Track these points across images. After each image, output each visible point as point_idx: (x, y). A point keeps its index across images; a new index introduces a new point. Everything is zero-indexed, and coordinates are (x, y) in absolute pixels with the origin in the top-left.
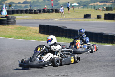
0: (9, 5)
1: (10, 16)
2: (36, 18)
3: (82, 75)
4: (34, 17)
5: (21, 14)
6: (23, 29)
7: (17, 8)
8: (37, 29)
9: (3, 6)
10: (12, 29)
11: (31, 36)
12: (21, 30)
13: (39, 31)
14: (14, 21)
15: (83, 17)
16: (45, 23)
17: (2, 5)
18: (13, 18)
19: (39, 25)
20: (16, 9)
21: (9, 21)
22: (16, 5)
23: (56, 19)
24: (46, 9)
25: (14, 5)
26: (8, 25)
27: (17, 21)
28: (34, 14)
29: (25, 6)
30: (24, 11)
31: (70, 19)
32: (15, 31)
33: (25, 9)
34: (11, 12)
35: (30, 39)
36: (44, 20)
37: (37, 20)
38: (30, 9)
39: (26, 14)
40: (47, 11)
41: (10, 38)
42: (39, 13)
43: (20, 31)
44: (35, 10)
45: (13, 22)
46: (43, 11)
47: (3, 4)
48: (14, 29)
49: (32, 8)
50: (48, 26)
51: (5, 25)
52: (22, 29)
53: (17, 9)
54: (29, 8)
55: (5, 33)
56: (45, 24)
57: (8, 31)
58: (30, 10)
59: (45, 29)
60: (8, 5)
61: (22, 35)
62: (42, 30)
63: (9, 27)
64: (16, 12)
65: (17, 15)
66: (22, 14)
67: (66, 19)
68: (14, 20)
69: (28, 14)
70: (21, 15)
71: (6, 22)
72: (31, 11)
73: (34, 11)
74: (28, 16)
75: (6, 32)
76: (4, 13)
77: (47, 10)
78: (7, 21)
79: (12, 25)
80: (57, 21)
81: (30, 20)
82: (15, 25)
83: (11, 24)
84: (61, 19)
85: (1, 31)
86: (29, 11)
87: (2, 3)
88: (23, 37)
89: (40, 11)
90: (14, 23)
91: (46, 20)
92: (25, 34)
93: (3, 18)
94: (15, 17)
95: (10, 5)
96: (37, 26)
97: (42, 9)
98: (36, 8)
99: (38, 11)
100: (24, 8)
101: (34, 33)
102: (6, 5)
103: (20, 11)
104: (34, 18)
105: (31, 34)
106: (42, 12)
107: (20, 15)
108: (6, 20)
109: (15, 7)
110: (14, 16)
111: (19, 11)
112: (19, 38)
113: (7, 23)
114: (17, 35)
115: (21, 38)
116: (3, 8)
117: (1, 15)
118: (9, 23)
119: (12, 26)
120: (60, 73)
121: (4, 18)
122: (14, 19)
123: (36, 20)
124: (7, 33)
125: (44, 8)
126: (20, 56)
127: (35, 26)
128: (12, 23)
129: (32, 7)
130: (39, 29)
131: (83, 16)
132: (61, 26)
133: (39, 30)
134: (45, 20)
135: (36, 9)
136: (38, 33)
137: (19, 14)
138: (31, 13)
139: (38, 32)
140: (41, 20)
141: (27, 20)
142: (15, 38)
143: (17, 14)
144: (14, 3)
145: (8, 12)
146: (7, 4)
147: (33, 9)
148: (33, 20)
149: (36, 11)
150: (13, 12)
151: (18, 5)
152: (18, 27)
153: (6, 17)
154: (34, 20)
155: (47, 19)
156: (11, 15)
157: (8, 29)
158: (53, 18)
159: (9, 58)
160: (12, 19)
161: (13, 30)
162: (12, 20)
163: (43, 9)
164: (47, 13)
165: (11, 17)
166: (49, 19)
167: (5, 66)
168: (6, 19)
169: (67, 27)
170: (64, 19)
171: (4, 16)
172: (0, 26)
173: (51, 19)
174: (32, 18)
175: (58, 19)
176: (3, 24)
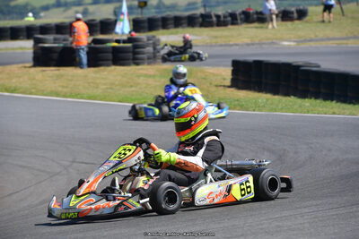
0: (139, 2)
1: (143, 36)
2: (220, 41)
4: (216, 37)
5: (177, 29)
7: (164, 10)
8: (226, 73)
9: (121, 7)
10: (150, 76)
11: (206, 95)
13: (233, 80)
14: (156, 51)
16: (250, 55)
17: (117, 5)
18: (151, 42)
19: (230, 63)
20: (159, 16)
21: (139, 53)
22: (160, 2)
23: (286, 41)
24: (251, 11)
25: (154, 2)
26: (137, 64)
28: (216, 28)
29: (189, 4)
30: (186, 21)
32: (158, 84)
33: (187, 14)
34: (146, 25)
36: (248, 45)
37: (226, 45)
38: (203, 12)
39: (190, 30)
40: (255, 16)
42: (233, 24)
44: (218, 17)
45: (152, 55)
46: (242, 16)
47: (121, 1)
48: (154, 76)
49: (208, 10)
50: (258, 63)
51: (128, 65)
53: (164, 15)
54: (201, 11)
55: (127, 89)
56: (251, 59)
57: (139, 84)
58: (202, 15)
59: (250, 75)
60: (136, 3)
62: (241, 78)
63: (141, 72)
64: (160, 23)
65: (163, 34)
66: (180, 30)
67: (316, 40)
68: (155, 49)
69: (197, 30)
70: (177, 33)
71: (131, 54)
72: (208, 20)
73: (214, 19)
74: (196, 35)
75: (131, 86)
76: (124, 28)
77: (257, 13)
78: (135, 53)
79: (149, 64)
80: (289, 47)
81: (203, 46)
83: (146, 61)
84: (302, 42)
85: (117, 83)
86: (200, 20)
89: (233, 19)
90: (154, 57)
91: (253, 44)
93: (122, 45)
94: (159, 40)
95: (143, 3)
96: (225, 66)
97: (240, 11)
98: (220, 8)
99: (229, 19)
100: (186, 10)
101: (216, 86)
102: (129, 3)
103: (172, 22)
104: (214, 40)
105: (208, 92)
106: (239, 21)
107: (172, 34)
108: (131, 50)
109: (158, 7)
110: (154, 37)
111: (171, 19)
113: (134, 59)
116: (123, 14)
118: (141, 59)
119: (149, 67)
120: (300, 208)
121: (124, 42)
122: (155, 45)
123: (221, 45)
124: (133, 89)
125: (247, 7)
128: (149, 58)
129: (210, 7)
130: (233, 75)
132: (300, 64)
133: (231, 77)
134: (252, 47)
135: (220, 11)
136: (229, 87)
137: (168, 29)
138: (206, 26)
139: (229, 84)
140: (237, 45)
143: (165, 31)
145: (137, 25)
147: (212, 14)
148: (212, 46)
149: (222, 19)
150: (151, 24)
152: (165, 69)
153: (130, 40)
154: (215, 46)
155: (257, 41)
156: (144, 32)
157: (139, 76)
158: (276, 39)
160: (148, 45)
161: (151, 81)
162: (148, 48)
163: (244, 13)
164: (256, 24)
165: (145, 40)
166: (263, 41)
168: (129, 45)
169: (319, 66)
170: (311, 40)
171: (125, 38)
172: (113, 67)
173: (270, 41)
174: (208, 41)
175: (290, 41)
176: (122, 62)
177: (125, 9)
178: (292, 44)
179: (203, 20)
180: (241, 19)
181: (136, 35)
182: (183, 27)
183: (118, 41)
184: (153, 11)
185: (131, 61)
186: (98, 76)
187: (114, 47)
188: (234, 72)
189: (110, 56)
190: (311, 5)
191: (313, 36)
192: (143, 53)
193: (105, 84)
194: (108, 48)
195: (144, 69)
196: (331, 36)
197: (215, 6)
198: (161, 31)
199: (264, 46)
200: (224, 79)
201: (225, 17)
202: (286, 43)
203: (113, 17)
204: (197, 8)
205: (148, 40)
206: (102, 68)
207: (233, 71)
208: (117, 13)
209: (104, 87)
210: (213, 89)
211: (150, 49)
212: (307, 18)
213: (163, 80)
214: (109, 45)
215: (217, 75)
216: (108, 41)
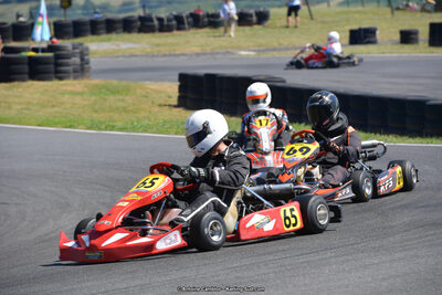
0: (62, 2)
1: (67, 43)
2: (164, 50)
3: (348, 261)
4: (158, 45)
5: (110, 36)
6: (118, 92)
8: (172, 89)
9: (38, 8)
10: (77, 93)
11: (148, 118)
12: (111, 98)
13: (180, 98)
14: (84, 62)
15: (346, 38)
16: (201, 67)
17: (34, 4)
18: (77, 51)
19: (177, 77)
20: (87, 18)
21: (62, 65)
22: (87, 1)
23: (245, 50)
24: (201, 14)
25: (80, 2)
26: (61, 79)
27: (94, 62)
28: (158, 34)
29: (124, 4)
30: (120, 25)
31: (295, 48)
32: (85, 103)
33: (122, 16)
34: (71, 29)
35: (146, 131)
36: (198, 55)
37: (170, 55)
38: (142, 14)
39: (126, 36)
40: (206, 20)
41: (71, 127)
42: (179, 29)
43: (105, 100)
44: (160, 20)
45: (79, 67)
46: (190, 20)
48: (81, 94)
49: (147, 11)
50: (211, 78)
51: (49, 79)
52: (114, 91)
54: (140, 12)
55: (50, 110)
56: (202, 72)
57: (62, 103)
58: (141, 18)
59: (199, 90)
60: (58, 2)
61: (116, 116)
62: (190, 95)
63: (65, 88)
64: (89, 27)
65: (92, 41)
66: (113, 36)
67: (280, 50)
68: (82, 59)
69: (135, 36)
70: (109, 40)
71: (52, 66)
72: (148, 23)
73: (156, 23)
74: (134, 42)
75: (53, 106)
76: (43, 33)
77: (208, 16)
78: (57, 65)
79: (75, 78)
80: (247, 57)
81: (142, 56)
82: (88, 77)
83: (72, 75)
84: (264, 51)
85: (35, 102)
86: (139, 23)
88: (119, 124)
89: (179, 23)
90: (82, 70)
91: (204, 54)
92: (125, 110)
93: (40, 54)
94: (87, 49)
95: (67, 3)
96: (170, 80)
97: (187, 13)
98: (163, 9)
99: (174, 22)
100: (120, 12)
101: (160, 105)
102: (49, 2)
103: (103, 26)
104: (156, 49)
105: (150, 112)
106: (187, 26)
107: (103, 41)
108: (53, 61)
109: (85, 7)
110: (81, 44)
111: (101, 22)
112: (103, 127)
113: (57, 72)
114: (95, 115)
115: (113, 128)
116: (41, 16)
117: (33, 40)
118: (65, 72)
119: (75, 82)
120: (264, 254)
121: (43, 50)
122: (83, 55)
123: (165, 55)
124: (56, 109)
125: (196, 8)
126: (108, 194)
127: (162, 80)
128: (75, 71)
129: (151, 7)
130: (180, 91)
131: (348, 34)
133: (177, 94)
134: (202, 57)
135: (163, 13)
136: (176, 106)
137: (98, 34)
138: (146, 32)
139: (175, 103)
140: (184, 55)
141: (133, 59)
142: (89, 128)
143: (95, 37)
145: (59, 30)
147: (154, 16)
148: (153, 56)
149: (165, 23)
150: (78, 29)
152: (97, 86)
153: (51, 48)
154: (157, 56)
155: (208, 51)
156: (68, 38)
157: (63, 93)
158: (233, 48)
160: (74, 55)
161: (78, 100)
162: (74, 59)
163: (192, 15)
164: (207, 30)
165: (70, 48)
166: (216, 50)
168: (50, 54)
169: (284, 81)
170: (274, 50)
171: (44, 45)
172: (30, 83)
173: (224, 50)
174: (149, 50)
175: (250, 50)
176: (42, 76)
177: (43, 10)
178: (252, 53)
179: (142, 24)
180: (189, 24)
181: (58, 42)
182: (117, 33)
183: (35, 50)
184: (80, 12)
185: (52, 75)
186: (10, 93)
187: (30, 57)
188: (181, 89)
189: (26, 68)
190: (274, 6)
191: (276, 45)
192: (67, 65)
193: (20, 104)
194: (24, 58)
195: (69, 85)
196: (297, 45)
197: (156, 7)
198: (90, 38)
199: (218, 56)
200: (170, 97)
201: (169, 20)
202: (243, 53)
203: (30, 22)
204: (133, 10)
205: (74, 48)
206: (16, 83)
207: (180, 87)
208: (34, 14)
209: (19, 107)
210: (156, 109)
211: (76, 60)
212: (269, 22)
213: (93, 98)
214: (24, 54)
215: (161, 92)
216: (24, 49)
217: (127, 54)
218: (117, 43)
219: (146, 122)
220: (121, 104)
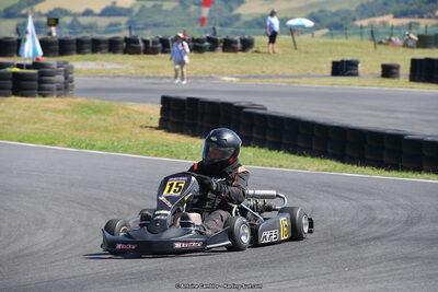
0: (49, 19)
1: (53, 61)
2: (147, 72)
4: (142, 67)
5: (95, 55)
6: (100, 112)
8: (154, 111)
9: (25, 24)
10: (60, 111)
11: (129, 138)
12: (94, 117)
13: (161, 120)
14: (68, 81)
15: (328, 69)
16: (183, 89)
17: (21, 21)
18: (62, 69)
19: (159, 100)
20: (73, 37)
21: (46, 82)
22: (75, 20)
23: (227, 75)
24: (187, 38)
25: (66, 20)
26: (44, 96)
27: (78, 81)
28: (143, 56)
29: (111, 25)
30: (106, 45)
31: (278, 76)
32: (69, 121)
33: (108, 36)
34: (57, 47)
35: (125, 152)
37: (154, 77)
38: (128, 36)
39: (111, 56)
40: (191, 44)
41: (51, 144)
42: (164, 52)
43: (87, 119)
44: (146, 42)
45: (63, 85)
47: (26, 16)
48: (64, 112)
49: (134, 33)
50: (193, 102)
51: (32, 96)
52: (96, 111)
53: (80, 36)
54: (125, 34)
55: (31, 126)
56: (184, 96)
57: (44, 120)
58: (126, 40)
59: (183, 115)
60: (45, 20)
61: (97, 135)
62: (172, 118)
63: (48, 105)
64: (74, 46)
65: (77, 60)
66: (98, 56)
67: (263, 77)
68: (66, 78)
69: (120, 57)
70: (95, 60)
71: (36, 83)
72: (133, 45)
73: (141, 45)
74: (118, 63)
75: (35, 123)
76: (31, 49)
77: (193, 40)
78: (41, 82)
79: (58, 96)
80: (230, 83)
81: (125, 77)
82: (71, 96)
83: (55, 92)
84: (246, 78)
85: (17, 117)
86: (125, 44)
87: (24, 12)
88: (99, 143)
89: (164, 46)
90: (66, 88)
92: (106, 130)
93: (24, 71)
94: (72, 68)
95: (53, 20)
96: (152, 102)
97: (173, 36)
98: (149, 32)
99: (160, 45)
100: (106, 32)
101: (141, 127)
102: (36, 19)
103: (90, 45)
104: (140, 71)
105: (131, 133)
107: (88, 60)
108: (37, 77)
109: (71, 26)
110: (66, 63)
111: (87, 42)
112: (84, 145)
113: (40, 89)
114: (75, 134)
115: (93, 147)
116: (27, 32)
117: (18, 55)
118: (48, 89)
119: (57, 100)
121: (28, 67)
122: (67, 73)
123: (149, 77)
124: (36, 126)
126: (85, 213)
127: (145, 102)
128: (58, 89)
129: (138, 29)
130: (162, 113)
131: (330, 65)
132: (243, 104)
133: (159, 117)
135: (149, 35)
136: (157, 129)
137: (84, 53)
138: (130, 53)
139: (157, 125)
140: (168, 77)
141: (117, 79)
142: (69, 146)
143: (80, 56)
144: (66, 13)
146: (40, 14)
147: (139, 38)
148: (137, 78)
149: (151, 45)
150: (64, 48)
151: (85, 21)
152: (79, 104)
153: (36, 65)
154: (142, 78)
155: (192, 75)
156: (54, 56)
157: (45, 111)
158: (216, 73)
159: (44, 222)
160: (58, 73)
161: (60, 117)
162: (58, 77)
165: (55, 66)
166: (200, 75)
167: (26, 251)
168: (35, 71)
169: (265, 109)
170: (257, 77)
171: (30, 62)
172: (13, 98)
173: (208, 75)
174: (133, 71)
175: (231, 76)
176: (24, 92)
177: (30, 27)
178: (234, 79)
179: (128, 45)
182: (102, 53)
183: (20, 66)
184: (66, 30)
185: (36, 92)
187: (14, 73)
188: (163, 111)
189: (10, 84)
190: (258, 34)
191: (259, 72)
192: (52, 83)
194: (8, 74)
195: (51, 102)
196: (280, 73)
197: (143, 29)
198: (75, 56)
199: (201, 81)
200: (151, 119)
201: (154, 43)
202: (227, 79)
203: (15, 36)
204: (119, 31)
205: (59, 66)
207: (162, 109)
208: (21, 30)
210: (138, 130)
211: (60, 78)
212: (253, 49)
213: (75, 117)
214: (9, 70)
215: (142, 114)
216: (9, 65)
217: (111, 75)
218: (102, 62)
219: (127, 143)
220: (102, 124)
